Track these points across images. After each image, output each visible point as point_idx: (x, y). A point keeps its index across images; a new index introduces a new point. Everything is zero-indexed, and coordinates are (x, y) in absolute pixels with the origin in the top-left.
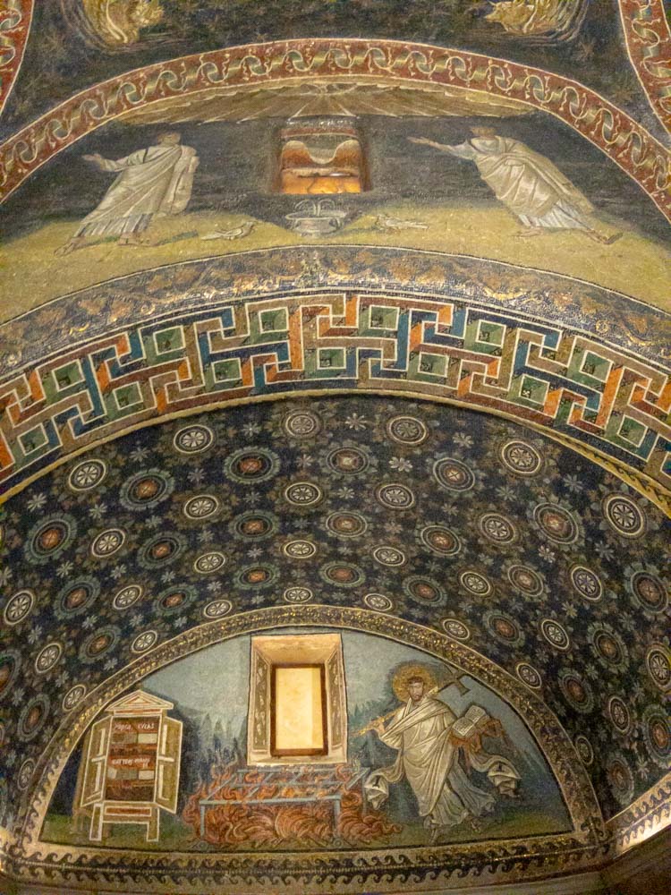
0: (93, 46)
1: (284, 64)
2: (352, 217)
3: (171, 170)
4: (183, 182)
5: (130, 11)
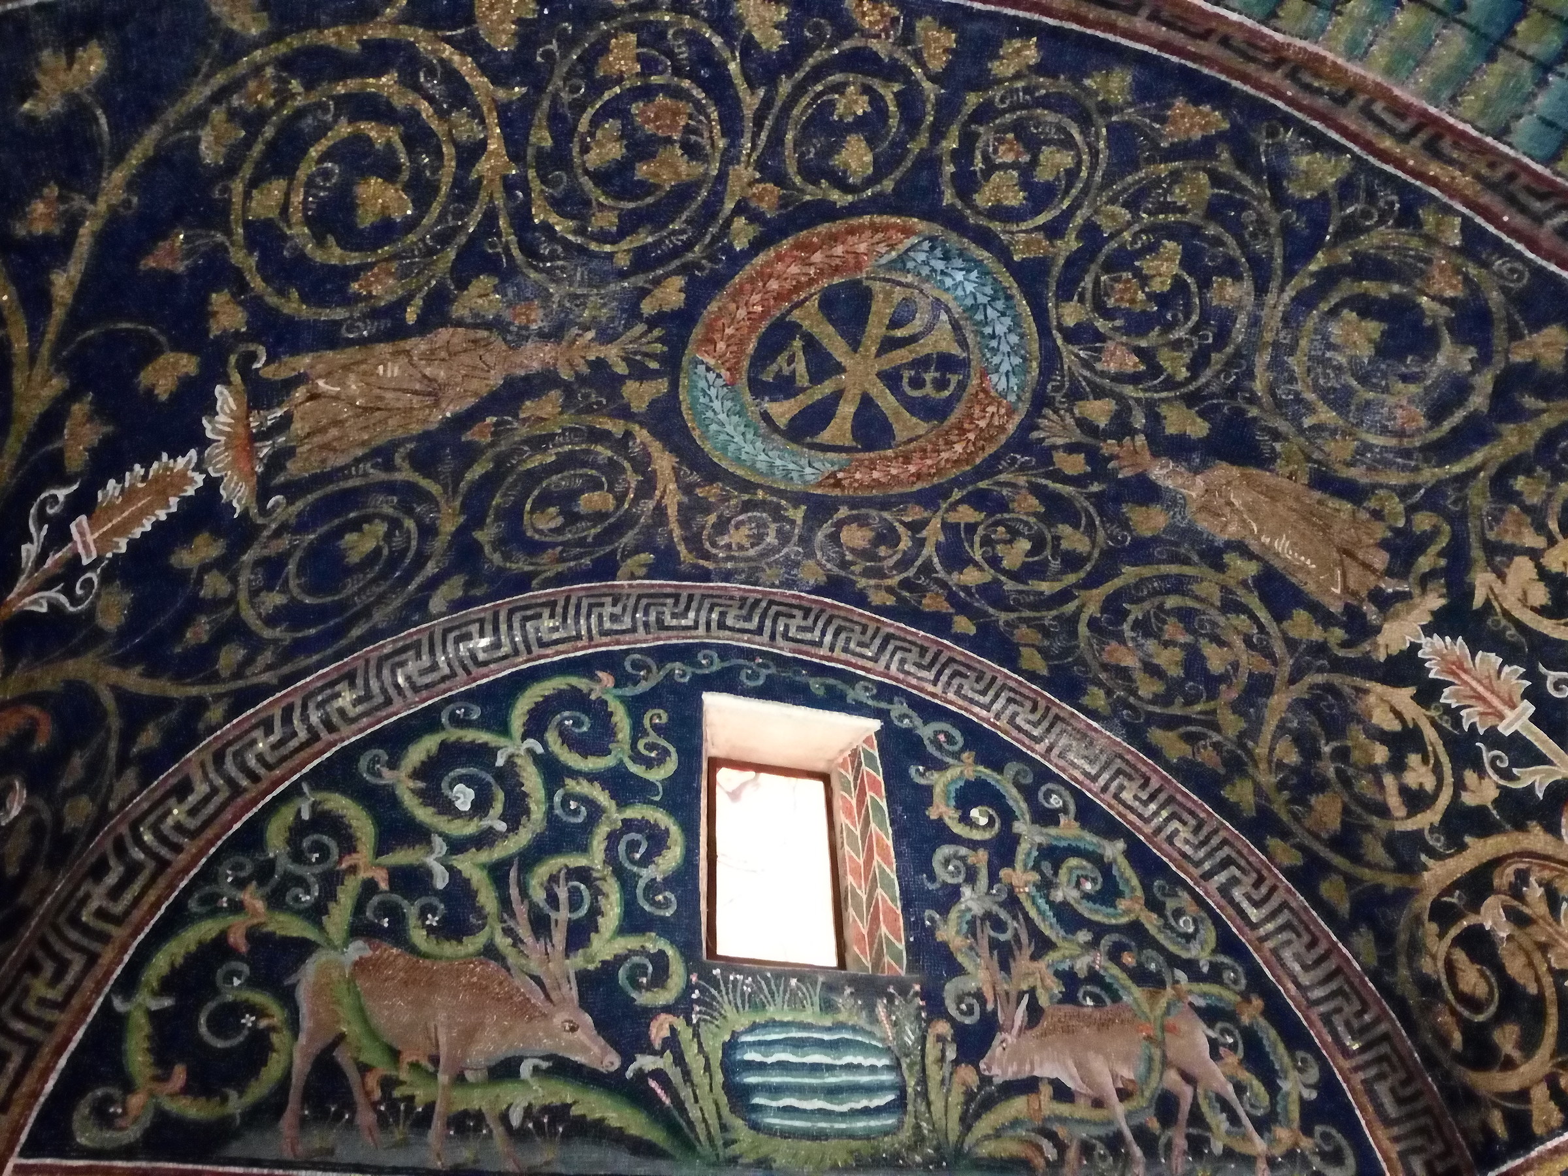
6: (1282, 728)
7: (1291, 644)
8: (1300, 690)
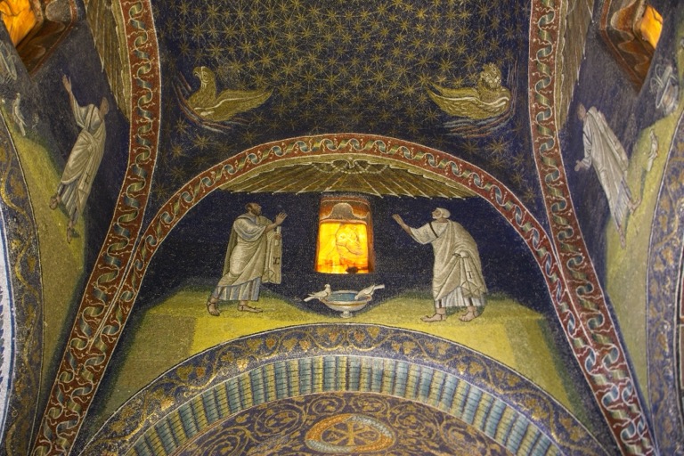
0: (506, 123)
2: (675, 65)
3: (602, 135)
4: (612, 138)
5: (488, 86)
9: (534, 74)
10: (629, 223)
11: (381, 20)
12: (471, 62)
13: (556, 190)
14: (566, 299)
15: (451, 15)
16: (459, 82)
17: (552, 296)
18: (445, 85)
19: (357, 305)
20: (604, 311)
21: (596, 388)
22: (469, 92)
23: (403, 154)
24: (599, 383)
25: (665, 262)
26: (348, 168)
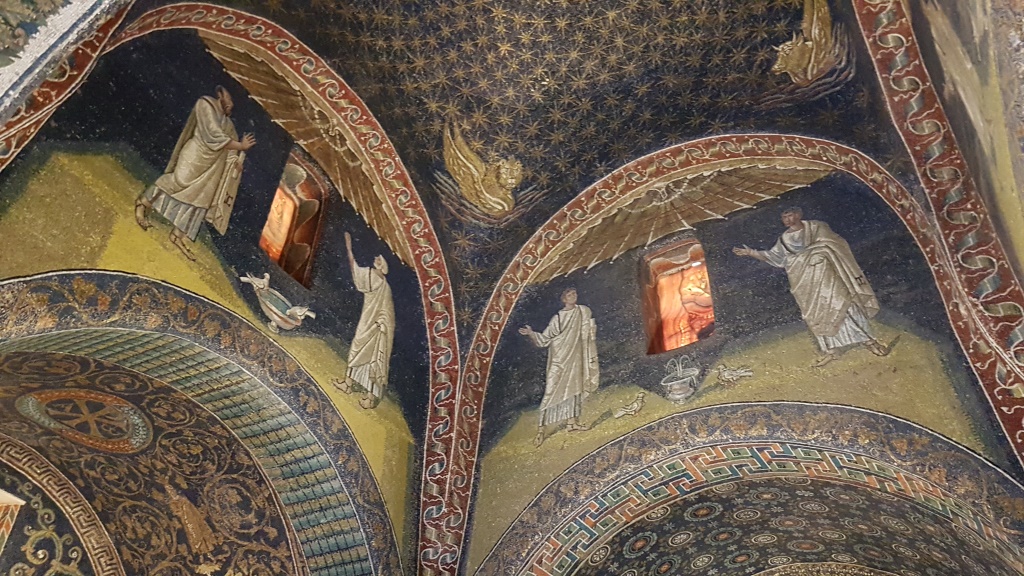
0: (487, 226)
1: (627, 183)
2: (703, 374)
3: (580, 339)
4: (591, 353)
5: (498, 177)
6: (161, 571)
7: (177, 551)
8: (172, 564)
9: (555, 222)
10: (559, 433)
11: (469, 9)
12: (504, 139)
13: (489, 331)
14: (447, 442)
15: (526, 80)
16: (478, 145)
17: (429, 426)
18: (464, 134)
19: (286, 322)
20: (469, 474)
21: (423, 539)
22: (478, 163)
23: (384, 167)
24: (428, 536)
25: (576, 493)
26: (327, 132)
